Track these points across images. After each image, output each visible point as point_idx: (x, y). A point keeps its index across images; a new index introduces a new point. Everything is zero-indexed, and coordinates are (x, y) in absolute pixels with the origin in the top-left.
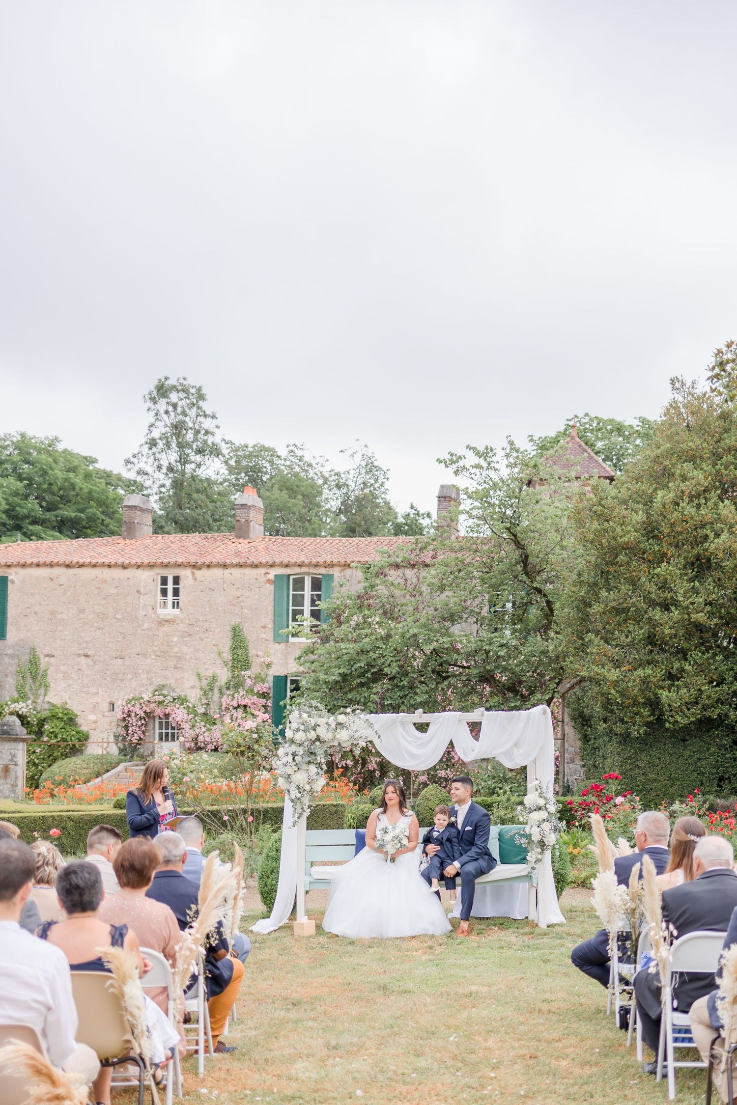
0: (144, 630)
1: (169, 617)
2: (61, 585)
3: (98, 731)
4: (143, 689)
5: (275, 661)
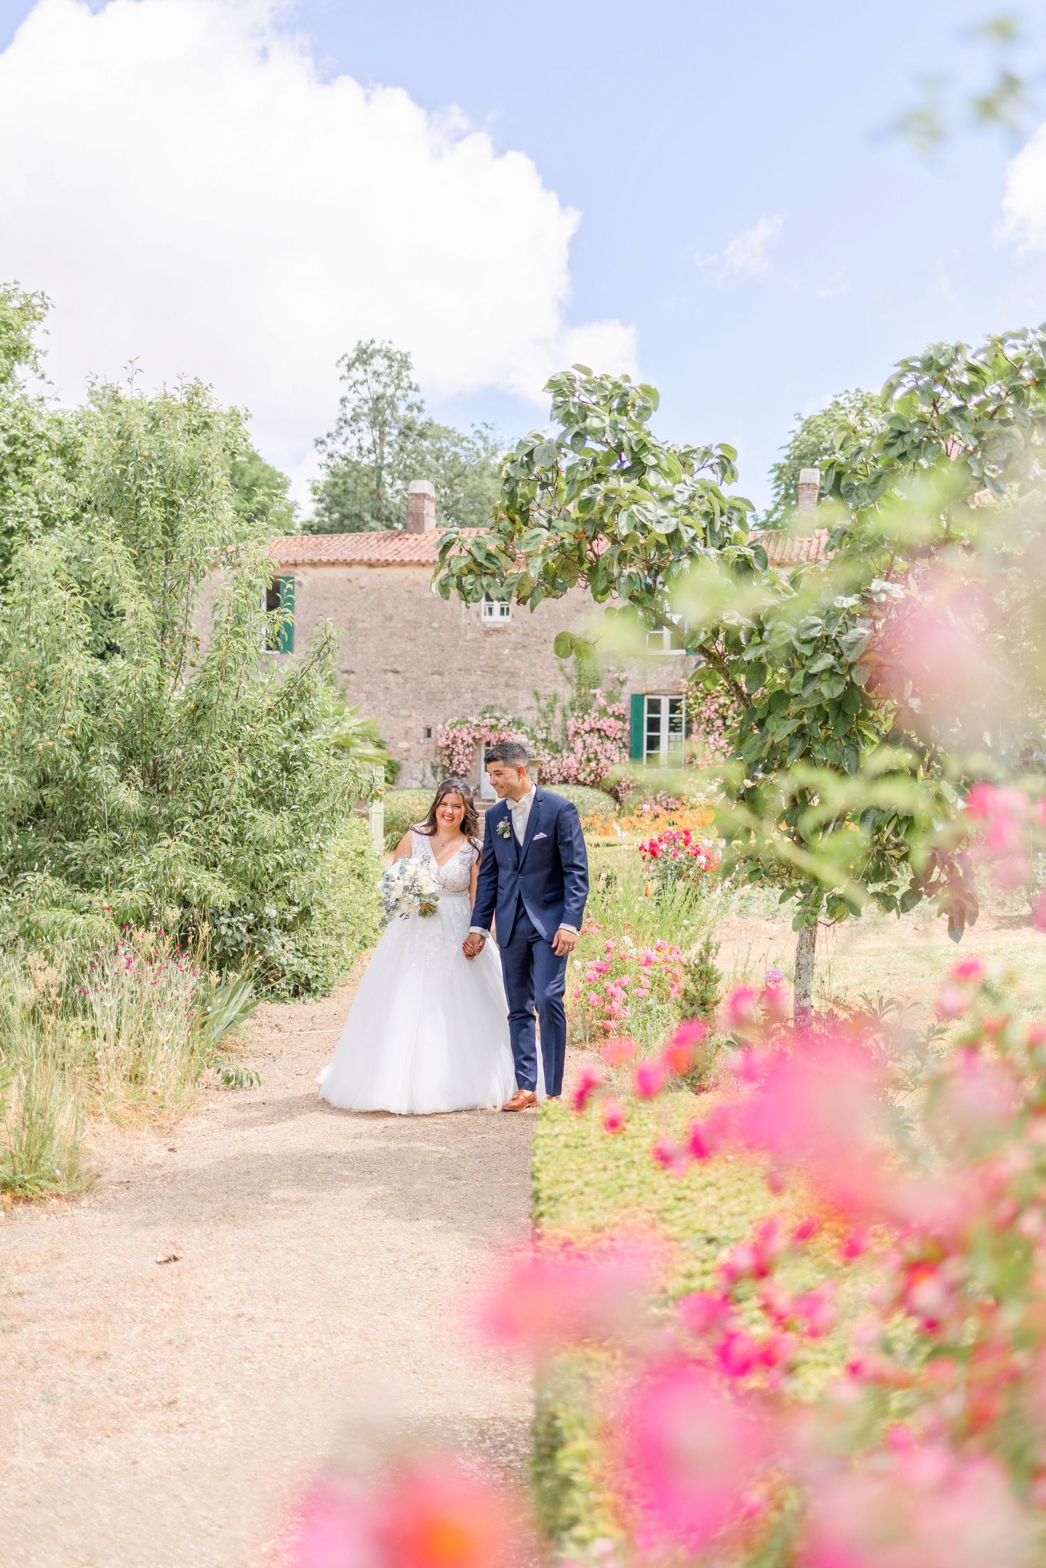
0: (466, 641)
1: (498, 626)
2: (361, 588)
3: (411, 761)
4: (467, 711)
5: (630, 677)
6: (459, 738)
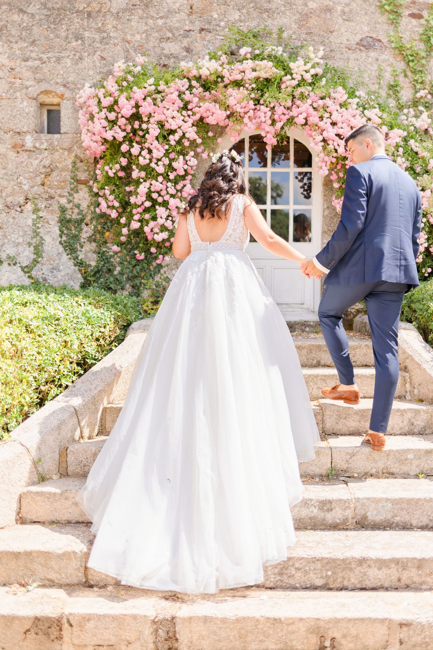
6: (152, 120)
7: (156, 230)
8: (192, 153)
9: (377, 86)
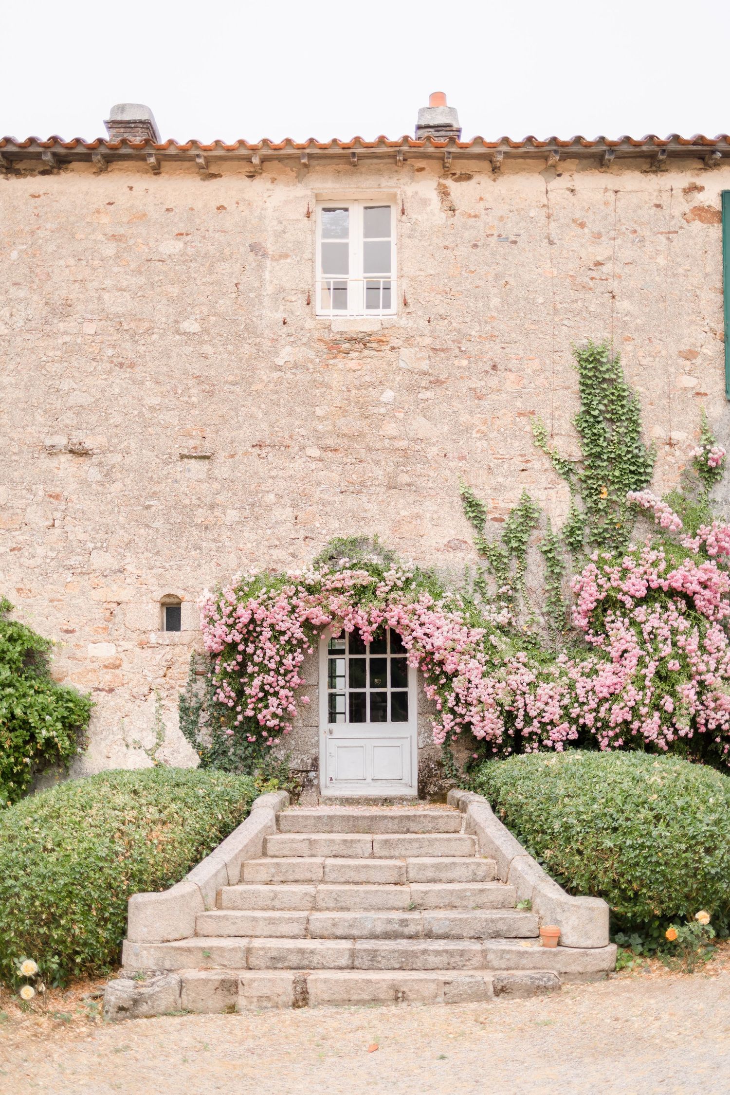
1: (363, 329)
3: (124, 694)
6: (265, 624)
7: (269, 717)
8: (299, 650)
9: (464, 583)
